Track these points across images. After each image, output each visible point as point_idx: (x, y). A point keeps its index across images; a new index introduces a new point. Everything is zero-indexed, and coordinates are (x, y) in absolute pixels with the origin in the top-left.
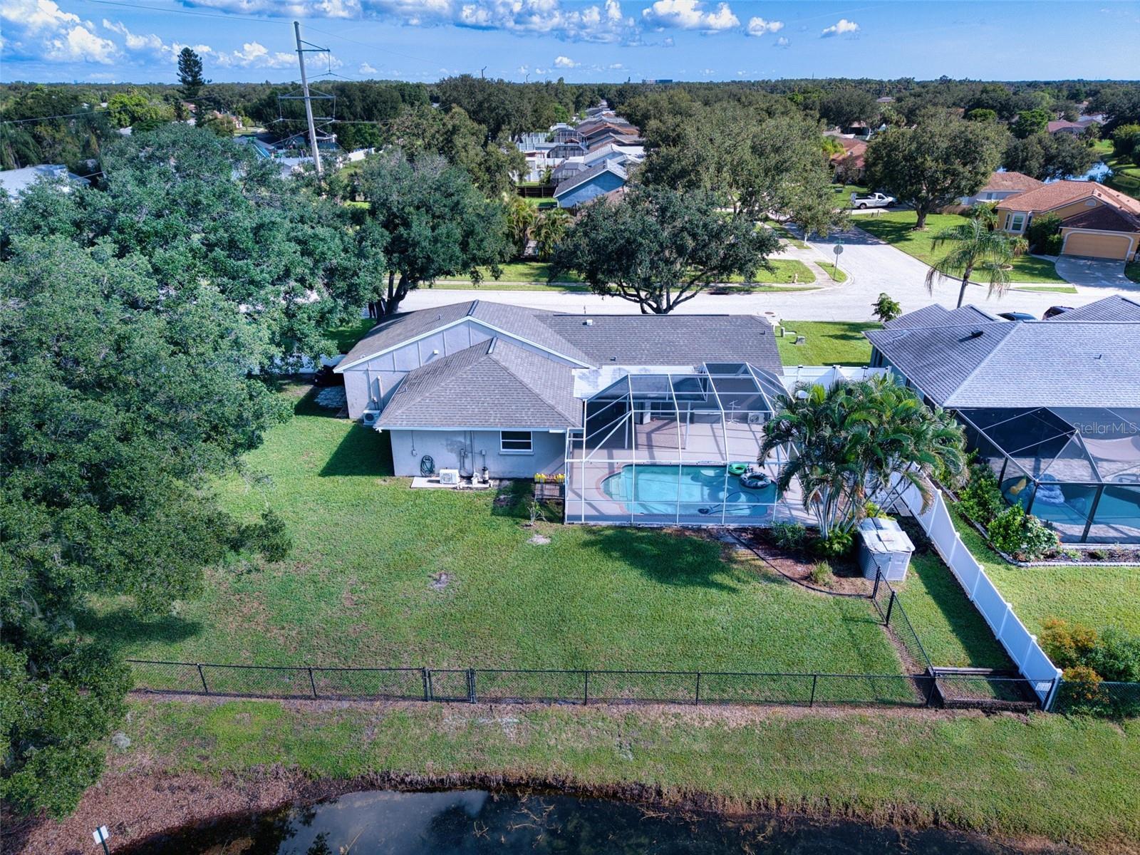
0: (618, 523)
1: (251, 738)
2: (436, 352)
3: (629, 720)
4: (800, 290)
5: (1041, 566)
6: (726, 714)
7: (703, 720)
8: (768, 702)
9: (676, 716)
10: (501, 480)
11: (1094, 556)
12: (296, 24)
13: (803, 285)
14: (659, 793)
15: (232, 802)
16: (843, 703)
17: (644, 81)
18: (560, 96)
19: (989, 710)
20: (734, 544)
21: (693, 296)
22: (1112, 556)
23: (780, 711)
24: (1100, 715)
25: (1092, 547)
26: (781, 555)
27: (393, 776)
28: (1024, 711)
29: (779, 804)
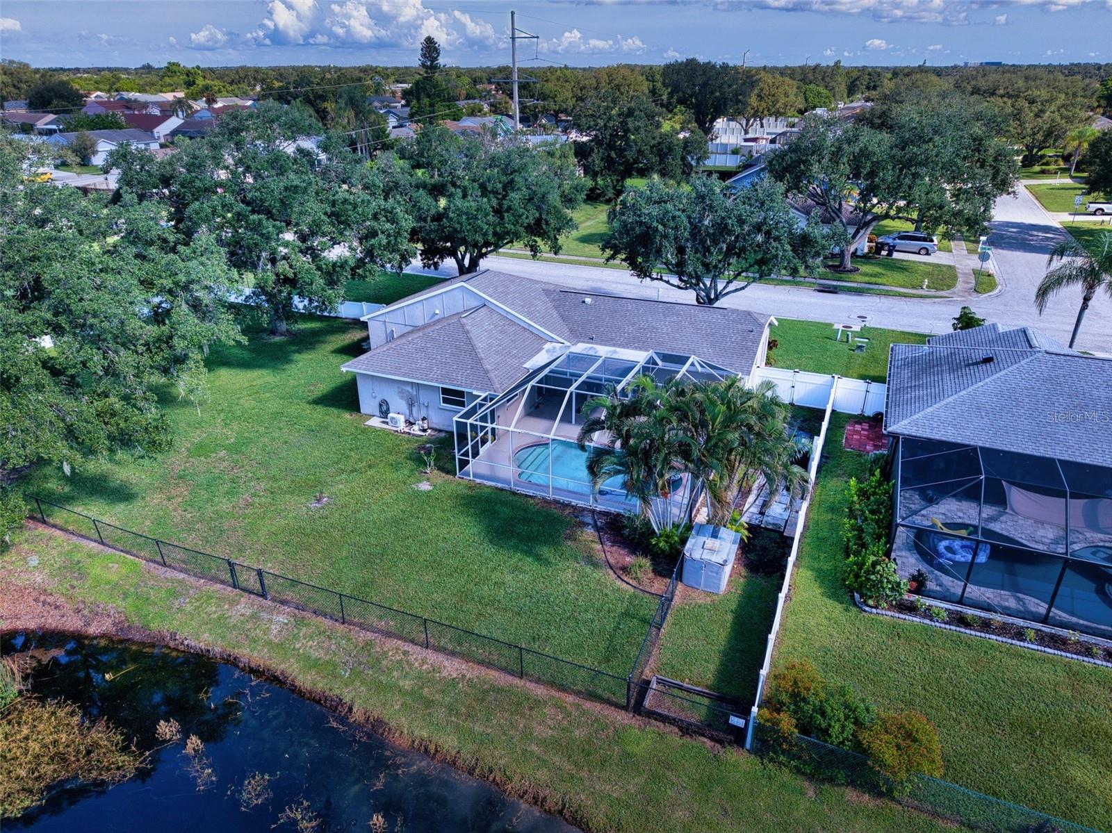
0: (500, 485)
1: (108, 583)
2: (437, 312)
3: (368, 645)
4: (921, 297)
5: (888, 615)
6: (446, 663)
7: (424, 662)
8: (488, 664)
9: (405, 653)
10: (440, 431)
11: (962, 621)
12: (513, 13)
13: (933, 292)
14: (350, 709)
15: (72, 623)
16: (552, 684)
17: (966, 64)
18: (827, 79)
19: (686, 729)
20: (589, 524)
21: (743, 288)
22: (986, 626)
23: (493, 674)
24: (799, 771)
25: (970, 612)
26: (621, 543)
27: (178, 637)
28: (720, 742)
29: (436, 750)
